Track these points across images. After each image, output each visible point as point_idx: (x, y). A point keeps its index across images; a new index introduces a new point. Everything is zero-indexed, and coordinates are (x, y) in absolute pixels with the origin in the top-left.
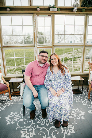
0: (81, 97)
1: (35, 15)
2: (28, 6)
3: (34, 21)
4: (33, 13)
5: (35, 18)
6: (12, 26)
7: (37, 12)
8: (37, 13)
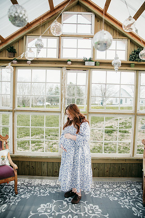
0: (132, 198)
1: (64, 69)
2: (56, 57)
3: (63, 78)
4: (62, 67)
5: (64, 73)
6: (31, 82)
7: (67, 66)
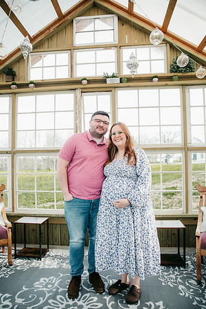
2: (67, 77)
3: (77, 103)
4: (75, 89)
5: (78, 98)
6: (36, 113)
8: (82, 88)
